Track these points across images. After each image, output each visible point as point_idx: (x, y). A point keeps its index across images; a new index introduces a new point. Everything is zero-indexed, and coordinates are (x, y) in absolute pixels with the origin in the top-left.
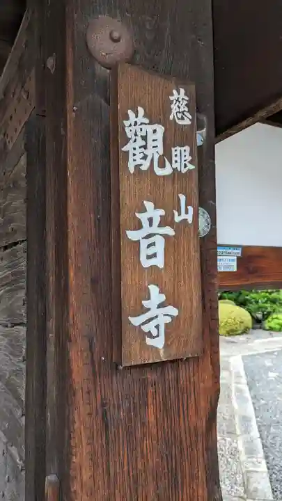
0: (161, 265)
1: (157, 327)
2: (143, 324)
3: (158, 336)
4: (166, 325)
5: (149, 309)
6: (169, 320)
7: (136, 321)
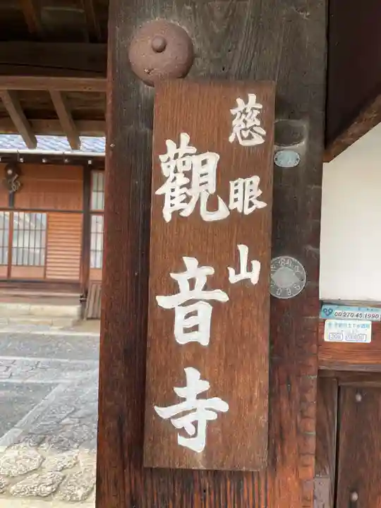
0: (205, 342)
1: (195, 424)
2: (174, 417)
3: (195, 436)
4: (209, 423)
5: (184, 399)
6: (213, 416)
7: (164, 412)
